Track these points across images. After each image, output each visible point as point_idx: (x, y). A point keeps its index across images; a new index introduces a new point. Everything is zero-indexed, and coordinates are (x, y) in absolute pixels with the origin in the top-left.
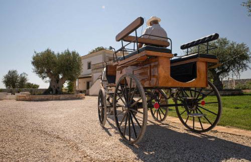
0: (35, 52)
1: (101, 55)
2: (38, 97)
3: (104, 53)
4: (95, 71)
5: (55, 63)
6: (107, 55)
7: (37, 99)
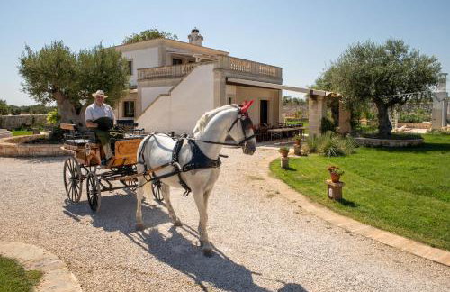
0: (28, 48)
1: (156, 49)
2: (44, 150)
3: (162, 44)
4: (146, 82)
5: (72, 73)
6: (168, 49)
7: (45, 154)
